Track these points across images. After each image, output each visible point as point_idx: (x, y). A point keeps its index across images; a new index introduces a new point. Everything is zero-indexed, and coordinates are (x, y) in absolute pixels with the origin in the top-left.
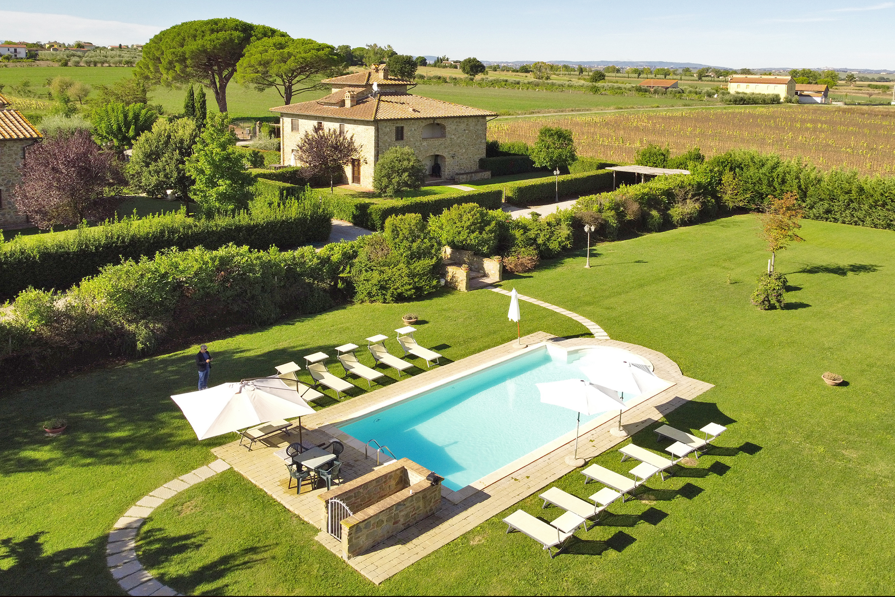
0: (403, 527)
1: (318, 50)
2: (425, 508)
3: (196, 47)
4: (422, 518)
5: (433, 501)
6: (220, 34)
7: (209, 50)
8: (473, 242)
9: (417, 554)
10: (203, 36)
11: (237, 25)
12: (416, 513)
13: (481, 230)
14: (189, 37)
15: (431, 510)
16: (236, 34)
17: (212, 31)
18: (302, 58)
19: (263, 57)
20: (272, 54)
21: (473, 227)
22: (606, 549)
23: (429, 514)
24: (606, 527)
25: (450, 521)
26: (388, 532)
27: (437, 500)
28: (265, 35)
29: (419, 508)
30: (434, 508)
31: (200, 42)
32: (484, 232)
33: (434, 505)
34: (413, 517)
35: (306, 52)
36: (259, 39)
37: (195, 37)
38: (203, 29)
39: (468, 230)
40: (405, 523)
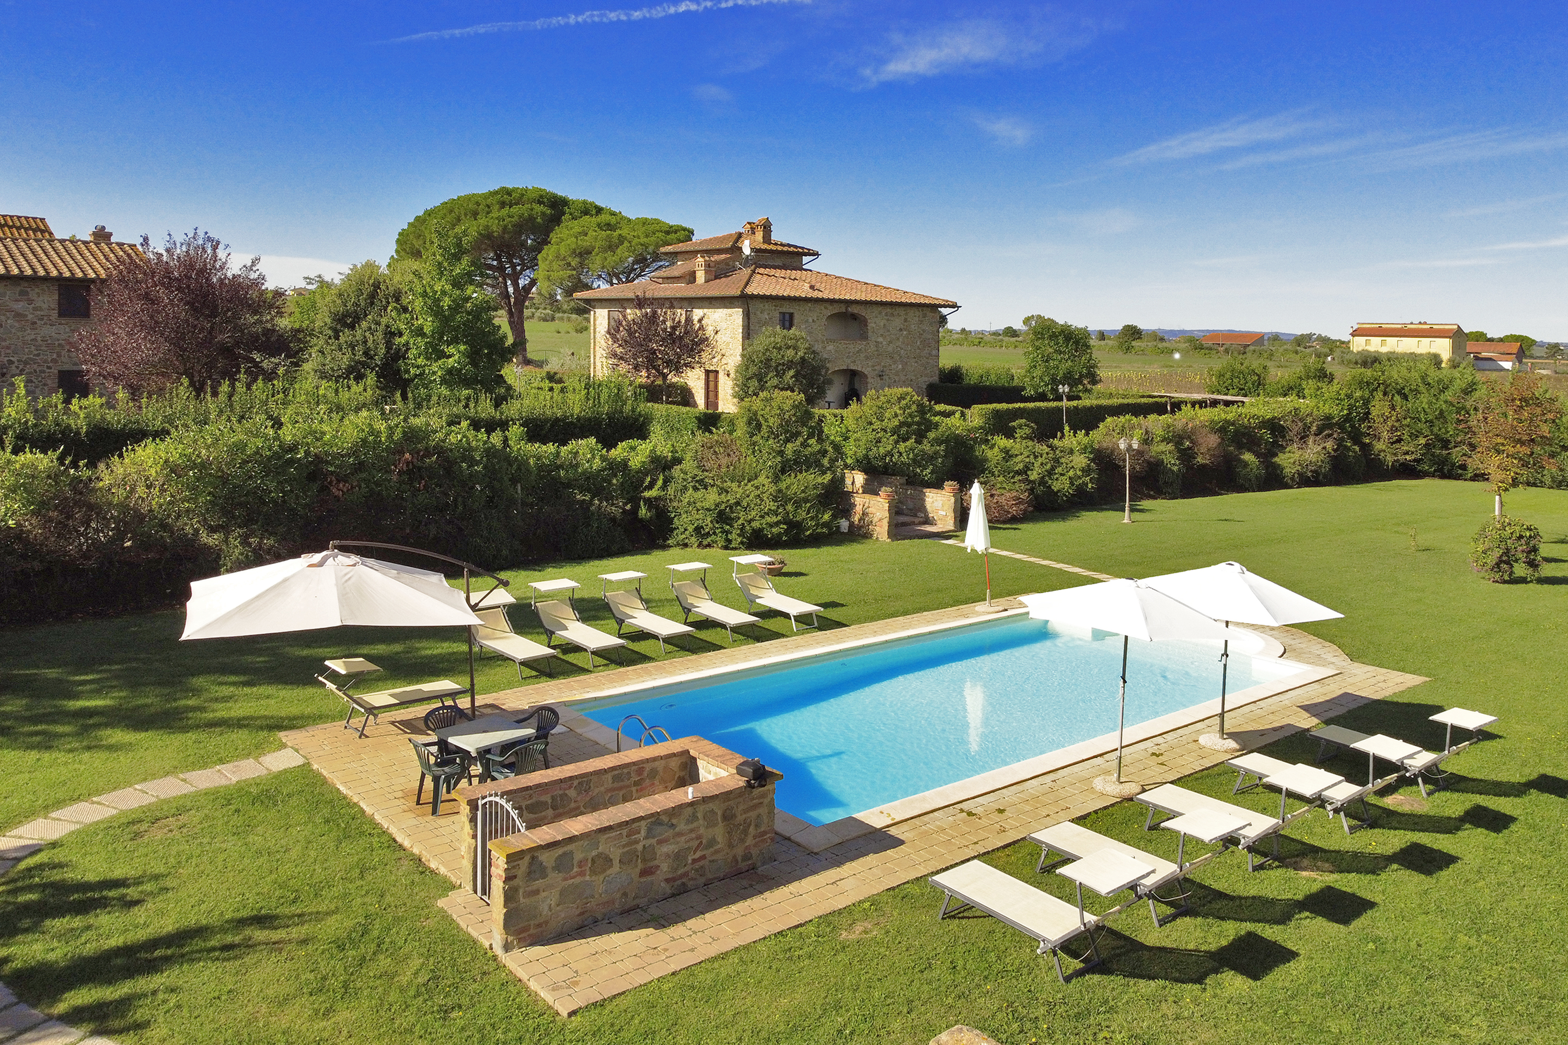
0: (667, 889)
1: (668, 233)
2: (731, 846)
3: (476, 229)
4: (722, 875)
5: (752, 830)
6: (515, 210)
7: (495, 234)
8: (904, 458)
9: (692, 950)
10: (488, 213)
11: (541, 196)
12: (703, 857)
13: (920, 436)
14: (466, 215)
15: (747, 857)
16: (539, 208)
17: (503, 204)
18: (642, 245)
19: (580, 242)
20: (595, 238)
21: (904, 430)
22: (1217, 971)
23: (743, 865)
24: (1211, 920)
25: (794, 887)
26: (625, 894)
27: (765, 833)
28: (586, 212)
29: (712, 842)
30: (755, 852)
31: (482, 221)
32: (925, 441)
33: (755, 846)
34: (697, 866)
35: (647, 236)
36: (575, 218)
37: (475, 214)
38: (489, 201)
39: (895, 437)
40: (674, 879)
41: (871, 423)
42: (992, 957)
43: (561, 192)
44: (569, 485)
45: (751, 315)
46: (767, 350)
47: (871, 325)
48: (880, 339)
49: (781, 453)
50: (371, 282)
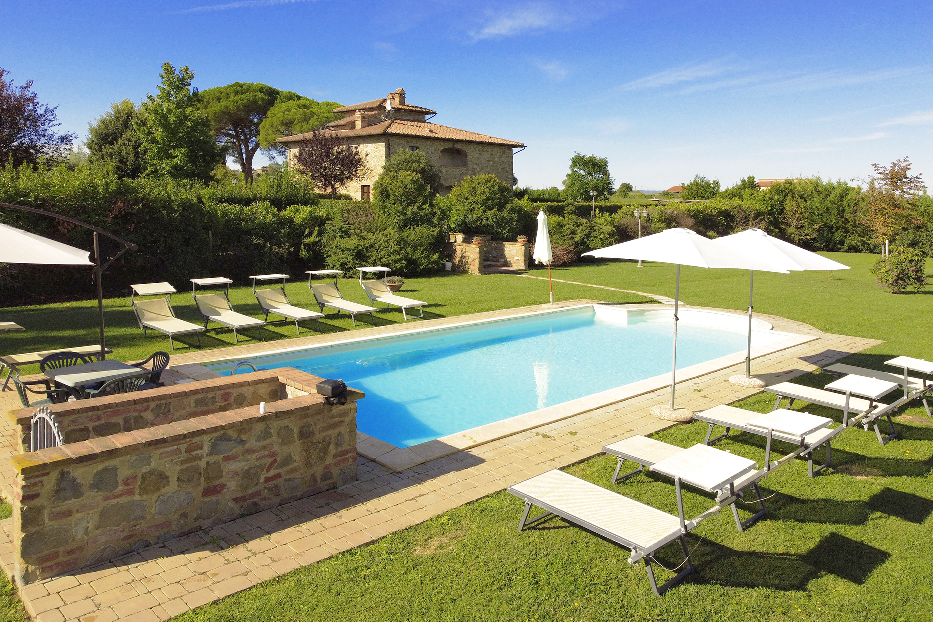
0: (236, 509)
2: (308, 464)
3: (219, 108)
4: (299, 494)
5: (332, 449)
6: (244, 96)
7: (232, 112)
8: (490, 222)
9: (245, 574)
10: (227, 98)
11: (262, 88)
12: (278, 476)
13: (501, 207)
14: (213, 100)
15: (327, 476)
16: (259, 95)
17: (237, 93)
18: (326, 118)
19: (286, 116)
20: (296, 113)
21: (489, 203)
22: (815, 575)
23: (322, 485)
24: (792, 523)
25: (372, 504)
26: (185, 515)
27: (345, 452)
28: (290, 98)
29: (288, 460)
30: (335, 471)
31: (223, 103)
32: (504, 210)
33: (336, 464)
34: (270, 484)
35: (329, 113)
36: (283, 102)
37: (219, 99)
38: (228, 91)
39: (484, 207)
40: (243, 499)
41: (467, 199)
42: (577, 569)
43: (275, 86)
44: (248, 232)
45: (391, 148)
46: (400, 164)
47: (469, 157)
48: (475, 167)
49: (404, 214)
50: (125, 112)
